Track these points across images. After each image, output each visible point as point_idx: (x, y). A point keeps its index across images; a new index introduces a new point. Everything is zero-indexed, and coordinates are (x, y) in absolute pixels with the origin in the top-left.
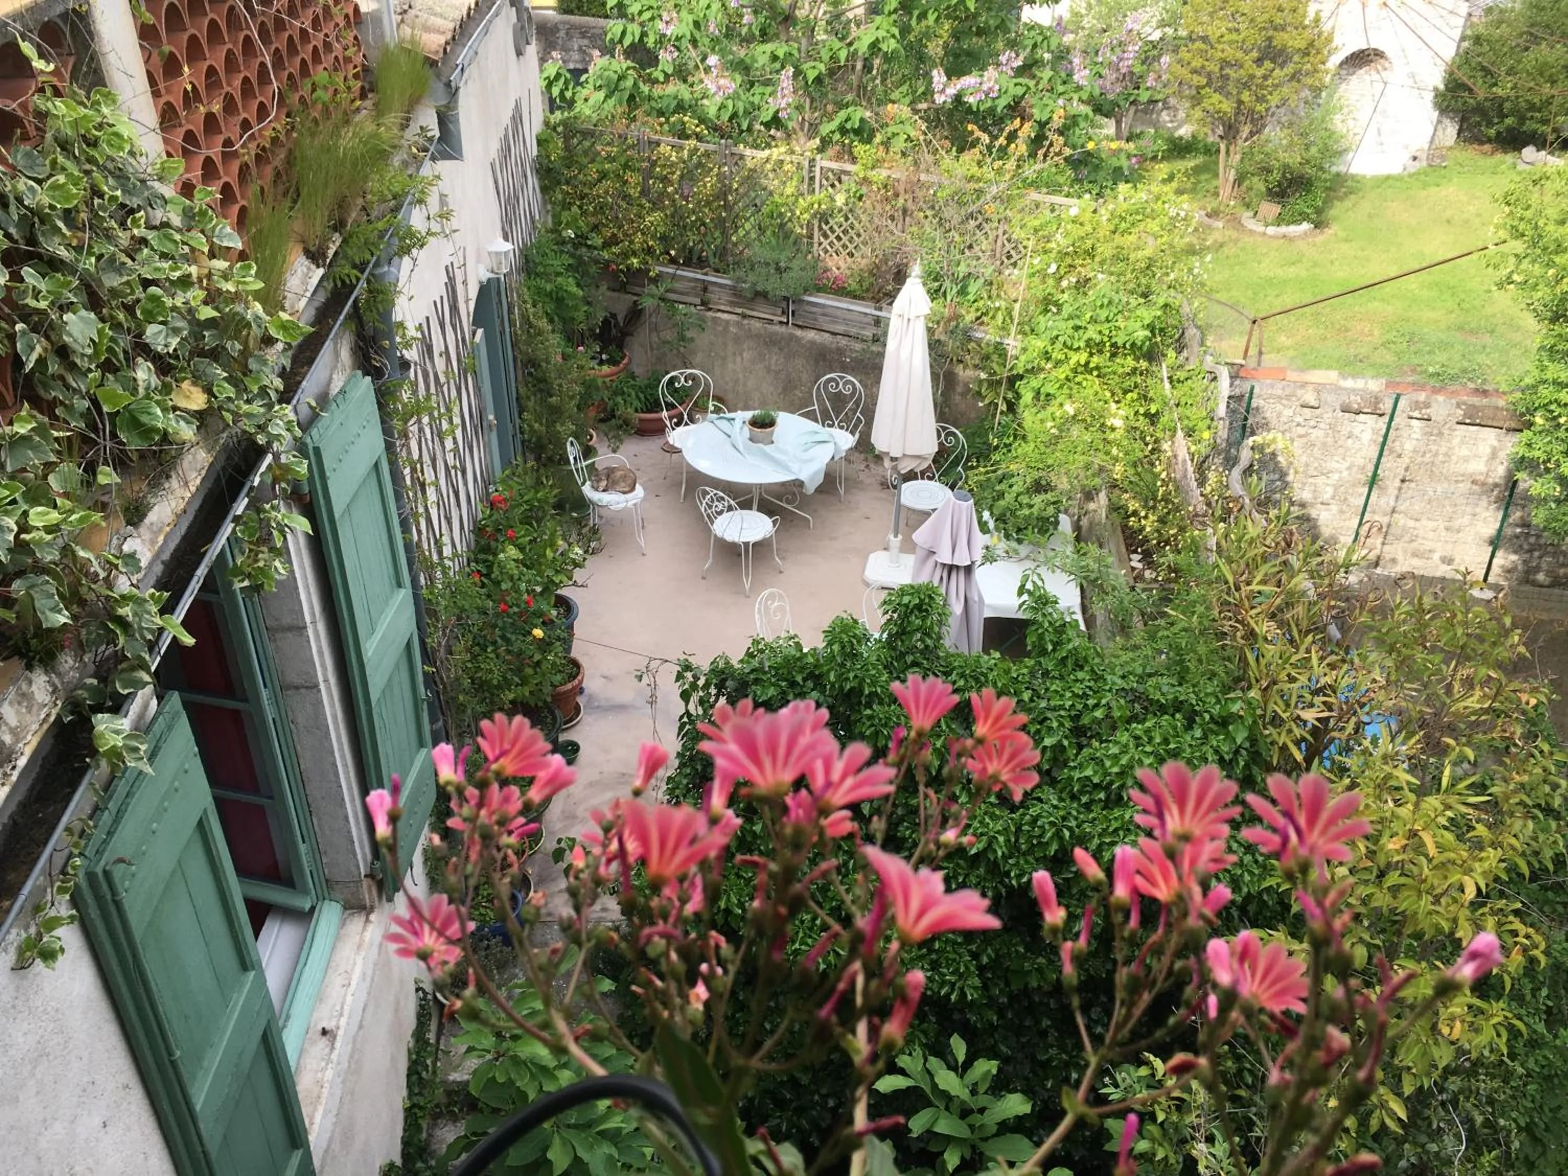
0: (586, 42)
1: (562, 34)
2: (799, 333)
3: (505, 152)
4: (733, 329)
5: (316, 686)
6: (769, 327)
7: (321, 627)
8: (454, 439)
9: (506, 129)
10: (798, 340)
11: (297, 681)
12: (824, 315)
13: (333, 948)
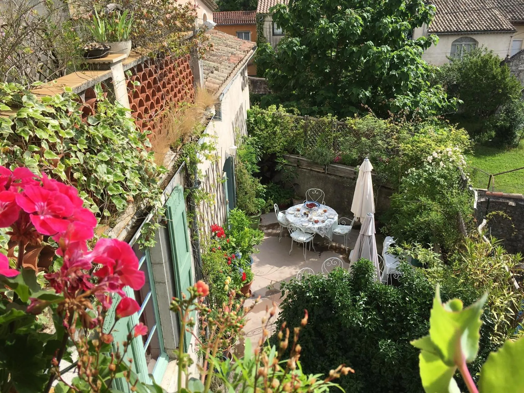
0: (266, 86)
1: (259, 83)
2: (329, 176)
3: (237, 119)
4: (307, 174)
5: (165, 283)
6: (319, 174)
7: (168, 264)
8: (215, 206)
9: (238, 112)
10: (329, 178)
11: (160, 281)
12: (338, 170)
13: (165, 371)
